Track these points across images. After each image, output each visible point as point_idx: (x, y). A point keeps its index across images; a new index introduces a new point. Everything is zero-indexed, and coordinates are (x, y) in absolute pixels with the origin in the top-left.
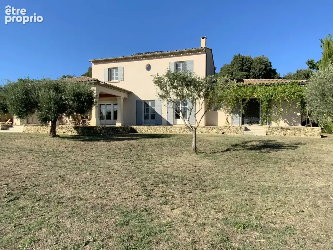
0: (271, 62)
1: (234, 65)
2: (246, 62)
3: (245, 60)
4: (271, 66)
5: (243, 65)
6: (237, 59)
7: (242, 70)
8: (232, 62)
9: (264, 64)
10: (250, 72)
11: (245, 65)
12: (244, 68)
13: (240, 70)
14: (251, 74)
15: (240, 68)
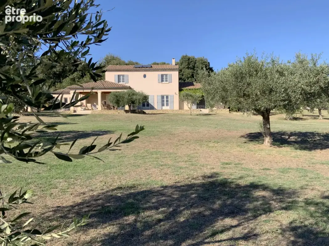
0: (209, 62)
1: (182, 63)
2: (191, 62)
3: (190, 61)
4: (209, 65)
5: (189, 64)
6: (185, 58)
7: (188, 68)
8: (180, 61)
9: (204, 64)
10: (194, 70)
11: (191, 64)
12: (190, 66)
13: (187, 68)
14: (195, 71)
15: (187, 66)
